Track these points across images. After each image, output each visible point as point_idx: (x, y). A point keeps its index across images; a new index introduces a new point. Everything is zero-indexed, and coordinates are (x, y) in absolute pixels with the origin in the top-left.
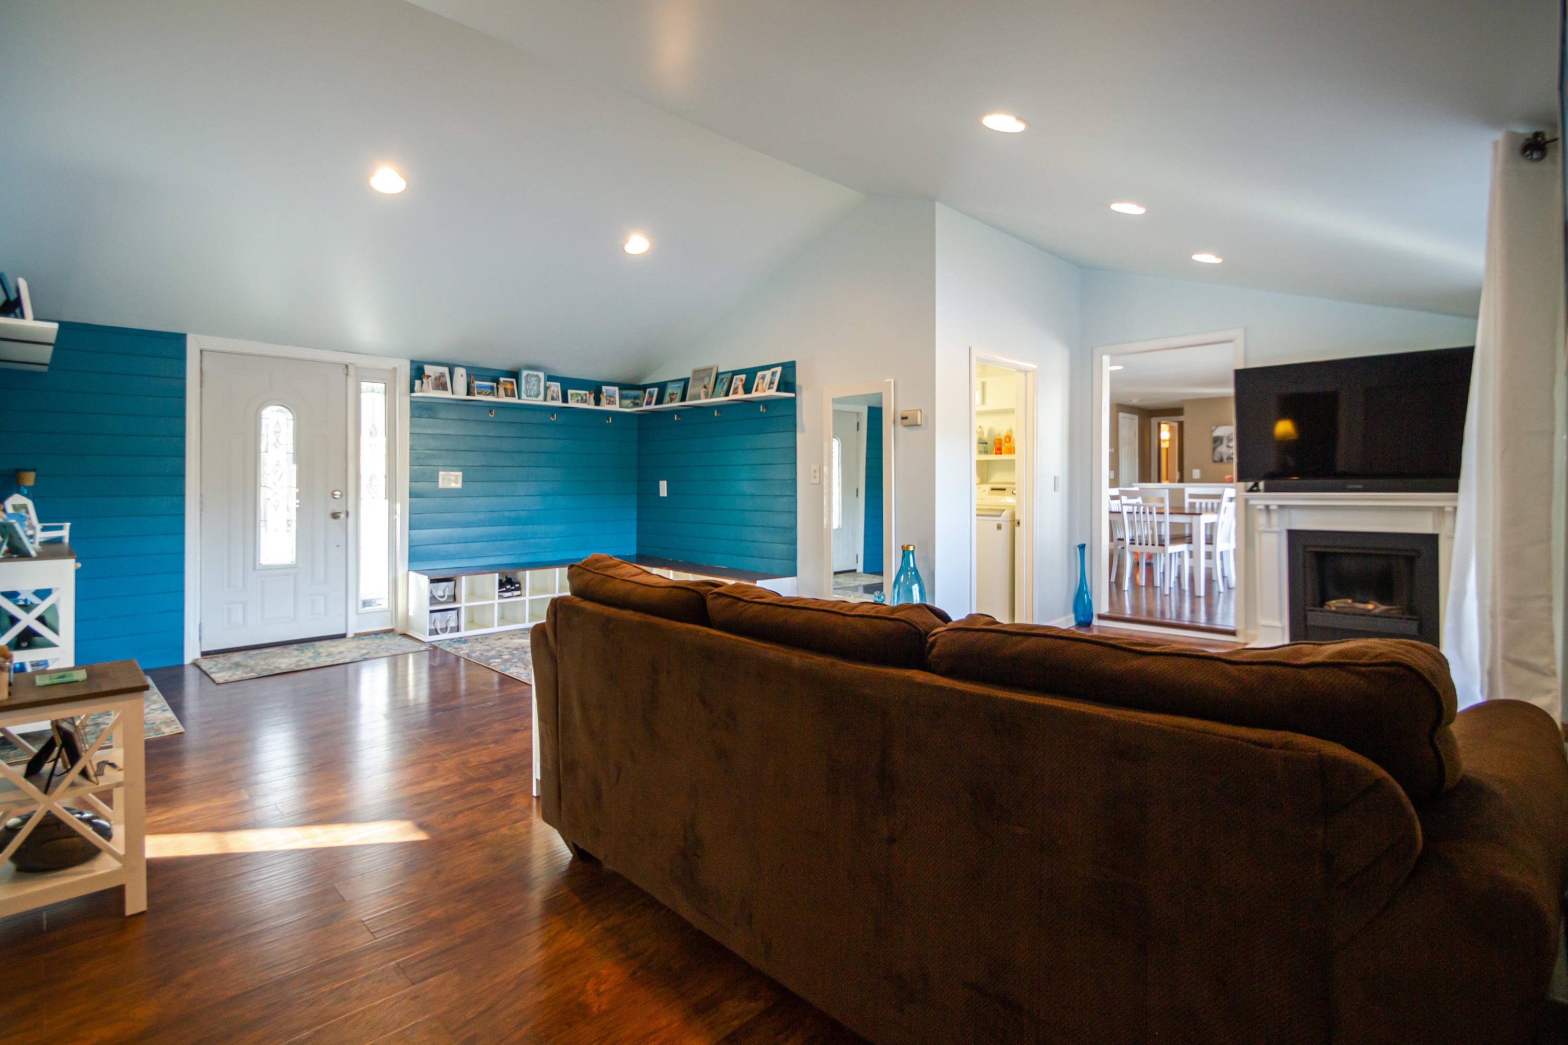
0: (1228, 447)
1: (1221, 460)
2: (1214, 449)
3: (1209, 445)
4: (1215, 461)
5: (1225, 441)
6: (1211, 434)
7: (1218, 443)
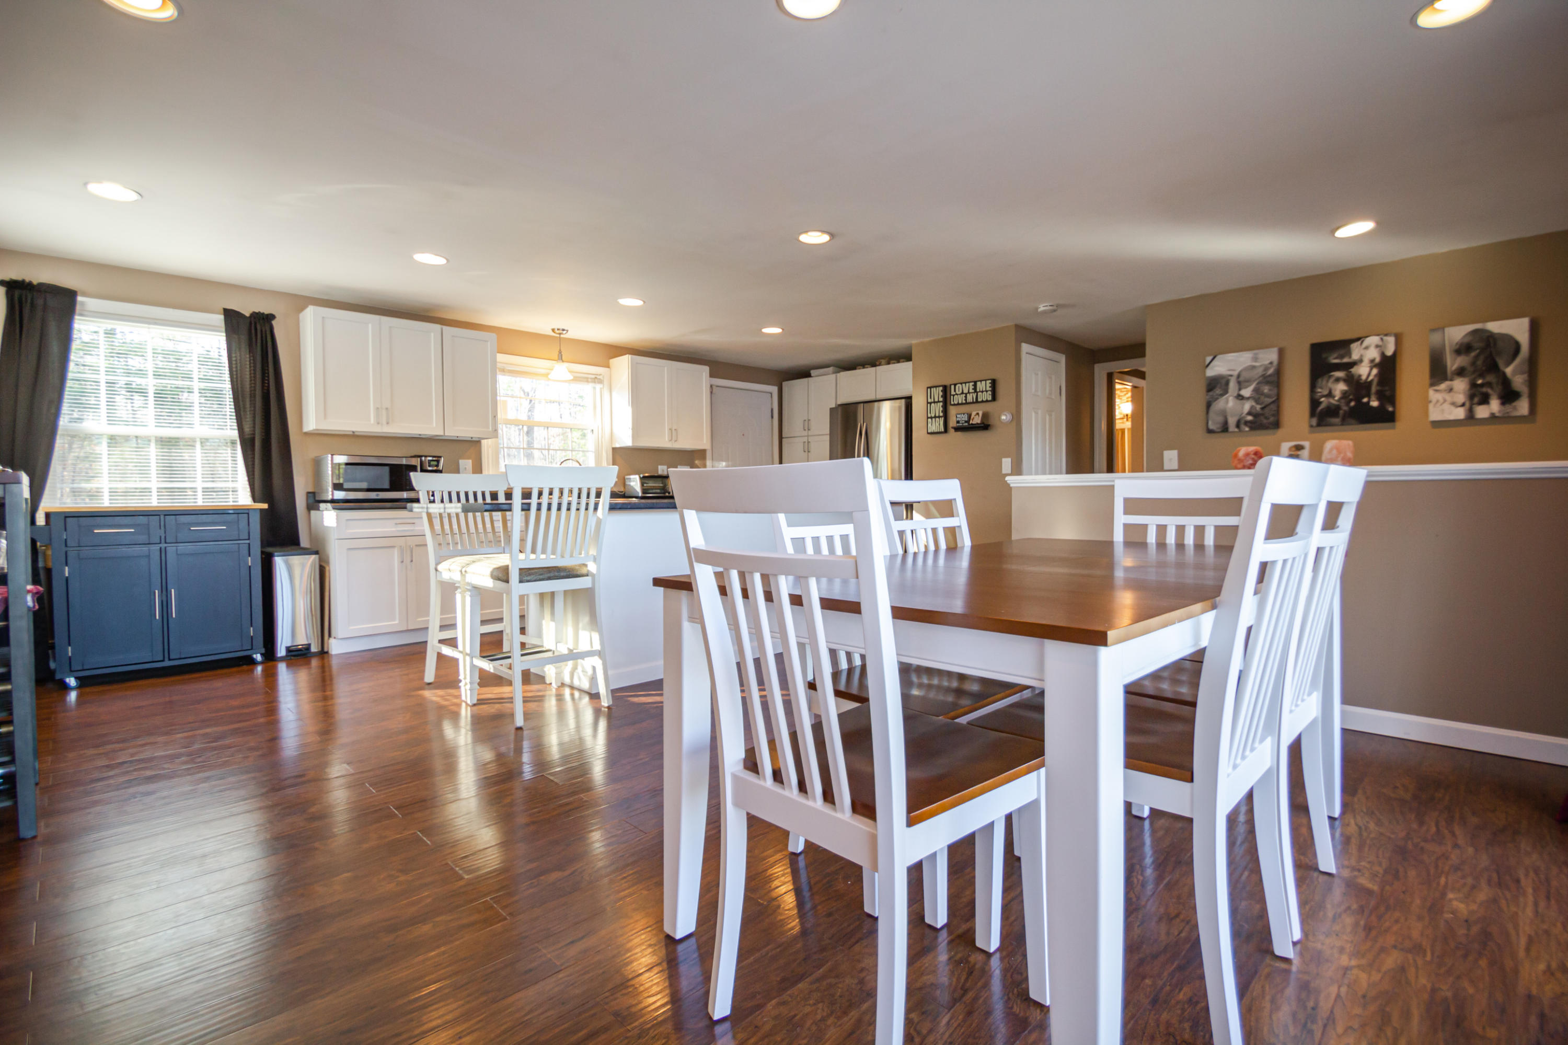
0: (1240, 397)
1: (1225, 429)
2: (1209, 405)
3: (1200, 396)
4: (1210, 431)
5: (1233, 385)
6: (1204, 372)
7: (1218, 391)
